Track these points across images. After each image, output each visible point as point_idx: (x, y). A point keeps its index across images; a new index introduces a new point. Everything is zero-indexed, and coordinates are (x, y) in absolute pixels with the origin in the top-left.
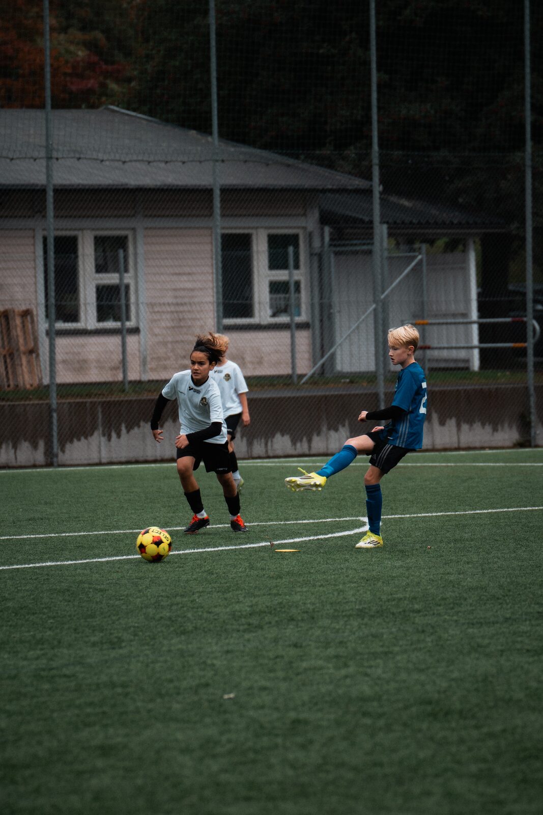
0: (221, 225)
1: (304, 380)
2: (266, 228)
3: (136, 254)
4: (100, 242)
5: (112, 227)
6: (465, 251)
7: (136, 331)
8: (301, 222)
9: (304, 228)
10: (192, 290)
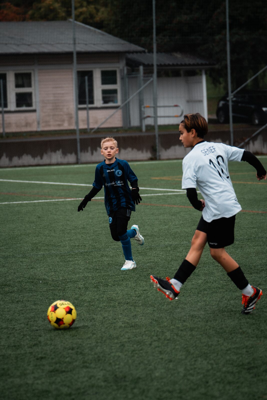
0: (76, 67)
1: (93, 131)
2: (100, 68)
3: (35, 80)
4: (17, 76)
5: (23, 70)
6: (201, 75)
7: (34, 111)
8: (117, 65)
9: (119, 67)
10: (63, 94)
